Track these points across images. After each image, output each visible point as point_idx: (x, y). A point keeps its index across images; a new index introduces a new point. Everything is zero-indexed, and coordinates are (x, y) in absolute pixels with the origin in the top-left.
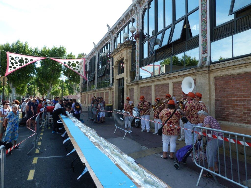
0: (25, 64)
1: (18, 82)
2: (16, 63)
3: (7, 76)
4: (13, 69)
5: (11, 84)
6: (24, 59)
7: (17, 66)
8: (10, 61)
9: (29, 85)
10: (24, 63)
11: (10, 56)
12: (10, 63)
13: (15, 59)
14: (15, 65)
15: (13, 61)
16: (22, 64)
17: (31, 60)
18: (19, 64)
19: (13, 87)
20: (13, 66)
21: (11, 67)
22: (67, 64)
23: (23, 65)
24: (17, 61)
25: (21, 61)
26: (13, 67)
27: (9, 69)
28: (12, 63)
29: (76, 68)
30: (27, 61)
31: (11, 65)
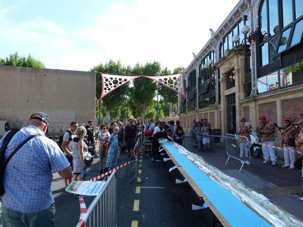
0: (119, 85)
1: (112, 105)
2: (111, 84)
3: (102, 99)
4: (108, 91)
5: (106, 107)
6: (118, 79)
7: (112, 87)
8: (105, 83)
9: (122, 108)
10: (118, 83)
11: (105, 78)
13: (109, 80)
15: (108, 83)
17: (125, 80)
18: (113, 85)
19: (107, 110)
20: (108, 87)
21: (105, 89)
22: (163, 81)
23: (117, 86)
24: (112, 82)
25: (115, 82)
26: (107, 89)
27: (104, 91)
28: (107, 85)
29: (173, 85)
30: (121, 81)
31: (106, 87)
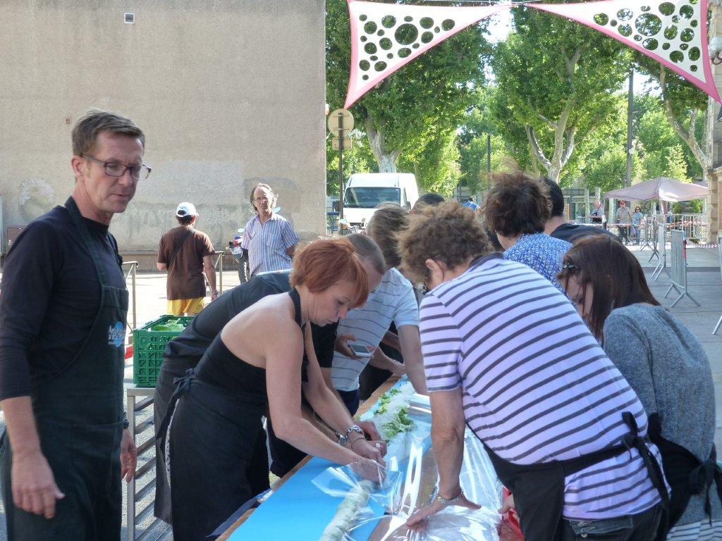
0: (424, 47)
2: (386, 44)
3: (351, 108)
4: (375, 77)
5: (378, 137)
6: (416, 23)
7: (390, 56)
8: (364, 39)
10: (419, 40)
11: (363, 18)
12: (361, 45)
13: (380, 27)
14: (381, 54)
15: (374, 39)
16: (410, 46)
17: (448, 24)
18: (396, 47)
19: (386, 153)
20: (374, 58)
21: (364, 65)
22: (614, 23)
23: (415, 53)
24: (390, 33)
25: (406, 34)
26: (373, 64)
27: (361, 73)
28: (370, 48)
29: (660, 38)
30: (432, 30)
31: (367, 57)
